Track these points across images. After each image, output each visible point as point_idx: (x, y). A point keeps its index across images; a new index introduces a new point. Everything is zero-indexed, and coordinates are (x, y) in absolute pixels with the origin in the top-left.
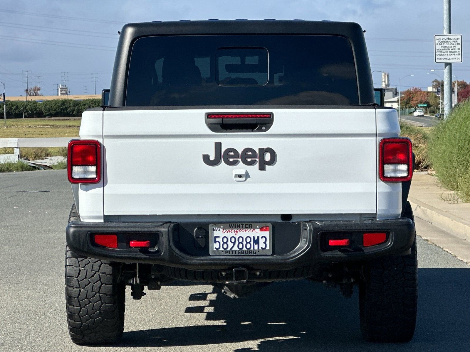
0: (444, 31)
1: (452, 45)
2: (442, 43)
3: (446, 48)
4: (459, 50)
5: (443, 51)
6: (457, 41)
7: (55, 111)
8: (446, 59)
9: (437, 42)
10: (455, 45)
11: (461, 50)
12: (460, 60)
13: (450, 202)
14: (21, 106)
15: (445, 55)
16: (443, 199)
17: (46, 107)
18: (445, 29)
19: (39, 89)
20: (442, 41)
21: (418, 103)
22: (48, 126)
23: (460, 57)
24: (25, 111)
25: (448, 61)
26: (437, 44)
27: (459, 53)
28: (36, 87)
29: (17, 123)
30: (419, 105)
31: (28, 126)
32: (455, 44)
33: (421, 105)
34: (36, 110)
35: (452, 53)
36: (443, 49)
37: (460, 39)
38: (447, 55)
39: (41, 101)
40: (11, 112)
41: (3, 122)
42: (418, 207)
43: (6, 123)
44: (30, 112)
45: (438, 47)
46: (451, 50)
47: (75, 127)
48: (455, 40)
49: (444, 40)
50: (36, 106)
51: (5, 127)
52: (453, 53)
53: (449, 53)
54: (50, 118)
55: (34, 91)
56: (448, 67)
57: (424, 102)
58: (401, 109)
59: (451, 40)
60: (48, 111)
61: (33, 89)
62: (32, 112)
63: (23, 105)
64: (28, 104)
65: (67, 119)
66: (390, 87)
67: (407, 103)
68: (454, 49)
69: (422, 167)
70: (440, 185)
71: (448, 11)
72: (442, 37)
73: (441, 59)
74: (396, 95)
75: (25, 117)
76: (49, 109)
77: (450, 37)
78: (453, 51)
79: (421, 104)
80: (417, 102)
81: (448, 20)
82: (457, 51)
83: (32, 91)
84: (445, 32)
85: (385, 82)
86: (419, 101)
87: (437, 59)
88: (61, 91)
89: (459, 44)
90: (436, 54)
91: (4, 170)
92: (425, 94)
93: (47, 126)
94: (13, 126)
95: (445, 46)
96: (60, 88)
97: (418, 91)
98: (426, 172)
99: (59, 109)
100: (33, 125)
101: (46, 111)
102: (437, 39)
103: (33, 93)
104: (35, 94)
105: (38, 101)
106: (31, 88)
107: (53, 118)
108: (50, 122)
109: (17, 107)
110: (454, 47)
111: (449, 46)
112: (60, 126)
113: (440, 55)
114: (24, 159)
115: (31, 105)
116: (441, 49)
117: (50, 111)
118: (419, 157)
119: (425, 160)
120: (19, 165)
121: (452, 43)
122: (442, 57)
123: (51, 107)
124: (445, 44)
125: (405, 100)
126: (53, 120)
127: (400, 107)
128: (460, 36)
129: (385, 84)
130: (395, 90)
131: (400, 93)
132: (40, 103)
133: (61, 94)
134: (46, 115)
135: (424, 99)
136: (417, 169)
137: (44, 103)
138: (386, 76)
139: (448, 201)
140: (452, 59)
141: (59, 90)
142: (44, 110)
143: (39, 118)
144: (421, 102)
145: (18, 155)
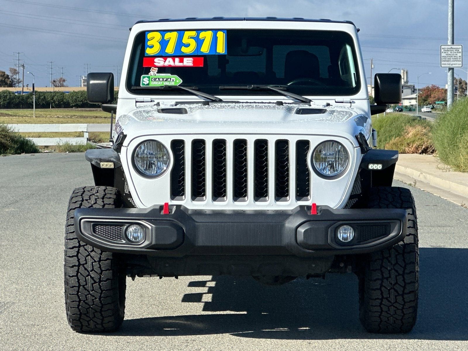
0: (449, 41)
1: (455, 54)
2: (447, 52)
3: (450, 56)
4: (460, 58)
5: (447, 58)
6: (458, 50)
7: (82, 102)
8: (449, 64)
9: (442, 50)
10: (457, 54)
11: (461, 58)
12: (461, 66)
13: (444, 170)
14: (49, 97)
15: (449, 61)
16: (438, 168)
17: (73, 98)
18: (449, 40)
19: (64, 81)
20: (446, 50)
21: (435, 101)
22: (76, 117)
23: (461, 63)
24: (52, 101)
25: (451, 66)
26: (443, 52)
27: (460, 60)
28: (61, 78)
29: (46, 113)
30: (437, 102)
31: (56, 116)
32: (457, 52)
33: (438, 103)
34: (63, 101)
35: (454, 60)
36: (447, 57)
37: (461, 48)
38: (450, 61)
39: (68, 92)
40: (39, 102)
41: (32, 112)
42: (421, 174)
43: (36, 113)
44: (57, 102)
45: (443, 55)
46: (453, 57)
47: (102, 118)
48: (457, 50)
49: (448, 49)
50: (62, 97)
51: (34, 117)
52: (456, 59)
53: (452, 60)
54: (77, 109)
55: (60, 82)
56: (451, 71)
57: (441, 99)
58: (418, 106)
59: (454, 49)
60: (75, 102)
61: (58, 80)
62: (59, 102)
63: (50, 96)
64: (55, 95)
65: (93, 110)
66: (409, 84)
67: (425, 100)
68: (456, 57)
69: (430, 152)
70: (440, 161)
71: (452, 26)
72: (446, 47)
73: (445, 64)
74: (414, 92)
75: (52, 107)
76: (76, 99)
77: (453, 47)
78: (455, 58)
79: (438, 101)
80: (434, 99)
81: (452, 33)
82: (459, 58)
83: (58, 82)
84: (449, 43)
85: (404, 79)
86: (436, 98)
87: (443, 64)
88: (84, 82)
89: (460, 52)
90: (442, 60)
91: (76, 151)
92: (443, 91)
93: (74, 117)
94: (42, 116)
95: (449, 54)
96: (83, 80)
97: (436, 89)
98: (432, 155)
99: (85, 100)
100: (61, 115)
101: (72, 101)
102: (442, 48)
103: (58, 84)
104: (60, 85)
105: (65, 92)
106: (57, 80)
107: (79, 109)
108: (77, 113)
109: (45, 97)
110: (456, 55)
111: (452, 54)
112: (87, 117)
113: (444, 61)
114: (92, 142)
115: (58, 96)
116: (445, 57)
117: (76, 101)
118: (428, 144)
119: (432, 146)
120: (88, 147)
121: (455, 51)
122: (446, 63)
123: (78, 98)
124: (449, 53)
125: (423, 98)
126: (81, 110)
127: (417, 103)
128: (461, 46)
129: (404, 82)
130: (413, 87)
131: (418, 90)
132: (67, 94)
133: (84, 85)
134: (72, 106)
135: (442, 96)
136: (426, 153)
137: (71, 94)
138: (405, 73)
139: (442, 170)
140: (455, 64)
141: (82, 81)
142: (70, 101)
143: (66, 109)
144: (438, 100)
145: (87, 138)
